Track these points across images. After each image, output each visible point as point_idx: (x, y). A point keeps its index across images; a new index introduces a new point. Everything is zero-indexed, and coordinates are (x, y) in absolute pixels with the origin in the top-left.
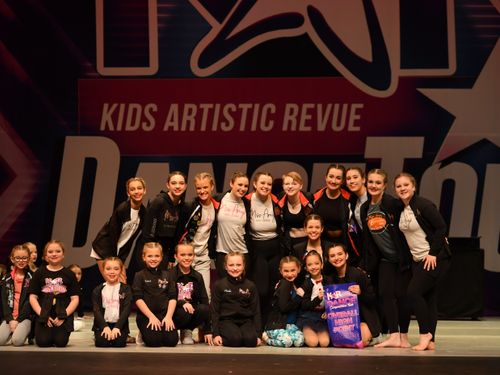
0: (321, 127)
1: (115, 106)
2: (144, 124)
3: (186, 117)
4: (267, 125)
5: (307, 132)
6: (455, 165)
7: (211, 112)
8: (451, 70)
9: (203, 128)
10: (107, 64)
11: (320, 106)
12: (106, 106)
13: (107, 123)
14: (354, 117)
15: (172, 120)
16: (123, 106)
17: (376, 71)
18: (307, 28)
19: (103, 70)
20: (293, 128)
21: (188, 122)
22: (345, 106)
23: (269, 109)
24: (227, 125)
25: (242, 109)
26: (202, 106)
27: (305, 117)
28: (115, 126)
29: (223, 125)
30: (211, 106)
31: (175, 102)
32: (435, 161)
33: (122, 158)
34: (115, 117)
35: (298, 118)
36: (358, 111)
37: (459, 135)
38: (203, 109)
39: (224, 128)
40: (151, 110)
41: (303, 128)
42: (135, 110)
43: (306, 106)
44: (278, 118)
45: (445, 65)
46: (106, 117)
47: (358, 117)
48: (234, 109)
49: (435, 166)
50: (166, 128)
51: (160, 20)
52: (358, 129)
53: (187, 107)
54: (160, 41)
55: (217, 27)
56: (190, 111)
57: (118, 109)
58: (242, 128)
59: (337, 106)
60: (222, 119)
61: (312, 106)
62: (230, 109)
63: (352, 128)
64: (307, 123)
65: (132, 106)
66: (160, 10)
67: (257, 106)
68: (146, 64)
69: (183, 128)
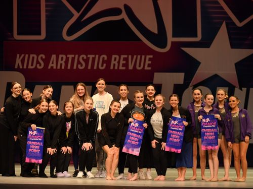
0: (131, 67)
1: (23, 55)
2: (38, 65)
3: (60, 62)
4: (102, 66)
5: (123, 70)
6: (201, 87)
7: (73, 59)
8: (199, 38)
9: (69, 68)
10: (19, 34)
11: (130, 57)
12: (18, 55)
13: (18, 64)
14: (148, 62)
15: (53, 63)
16: (27, 56)
17: (159, 38)
18: (124, 16)
19: (17, 37)
20: (116, 68)
21: (61, 64)
22: (143, 57)
23: (104, 58)
24: (82, 66)
25: (89, 58)
26: (68, 56)
27: (122, 62)
28: (23, 66)
29: (79, 66)
30: (73, 56)
31: (54, 54)
32: (190, 85)
33: (26, 82)
34: (23, 61)
35: (119, 62)
36: (150, 59)
37: (203, 72)
38: (69, 58)
39: (80, 67)
40: (42, 58)
41: (121, 68)
42: (33, 58)
43: (122, 57)
44: (108, 62)
45: (196, 36)
46: (18, 61)
47: (150, 62)
48: (85, 58)
49: (190, 88)
50: (49, 67)
51: (46, 11)
52: (150, 68)
53: (60, 56)
54: (47, 22)
55: (76, 15)
56: (62, 58)
57: (24, 57)
58: (89, 67)
59: (139, 57)
60: (79, 63)
61: (126, 56)
62: (83, 58)
63: (147, 68)
64: (123, 65)
65: (32, 56)
66: (46, 6)
67: (97, 56)
68: (40, 34)
69: (59, 67)
